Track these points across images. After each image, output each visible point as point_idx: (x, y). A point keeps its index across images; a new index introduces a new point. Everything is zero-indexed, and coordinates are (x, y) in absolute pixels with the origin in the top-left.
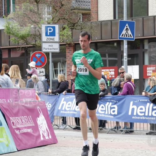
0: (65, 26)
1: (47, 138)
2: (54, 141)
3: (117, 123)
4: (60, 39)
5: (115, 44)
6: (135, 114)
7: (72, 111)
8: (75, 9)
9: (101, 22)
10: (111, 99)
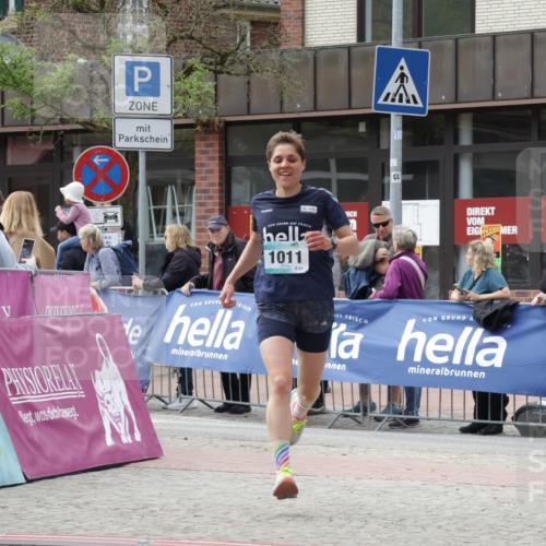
0: (194, 61)
1: (126, 439)
2: (149, 451)
4: (174, 104)
5: (362, 128)
6: (417, 358)
7: (212, 349)
8: (227, 6)
9: (316, 50)
10: (345, 313)
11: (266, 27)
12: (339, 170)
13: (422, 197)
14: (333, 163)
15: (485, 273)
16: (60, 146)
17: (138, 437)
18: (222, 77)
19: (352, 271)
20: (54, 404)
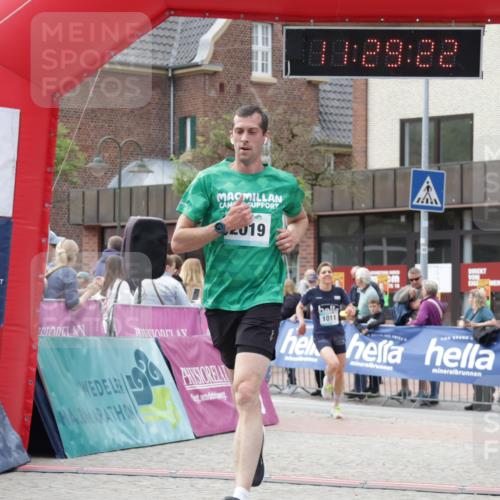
2: (271, 419)
3: (404, 383)
5: (403, 219)
6: (438, 363)
7: (308, 356)
8: (319, 144)
9: (375, 172)
10: (392, 334)
11: (343, 157)
12: (390, 243)
13: (439, 261)
14: (384, 241)
15: (480, 310)
17: (264, 411)
18: (316, 188)
19: (396, 305)
20: (212, 390)
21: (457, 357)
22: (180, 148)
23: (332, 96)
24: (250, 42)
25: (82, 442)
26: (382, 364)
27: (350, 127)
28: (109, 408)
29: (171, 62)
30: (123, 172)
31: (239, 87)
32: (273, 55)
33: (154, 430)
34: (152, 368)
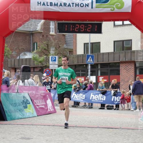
0: (61, 57)
1: (51, 110)
2: (55, 112)
3: (85, 103)
4: (58, 63)
5: (85, 66)
6: (93, 99)
8: (65, 49)
9: (78, 55)
10: (82, 92)
11: (71, 52)
12: (81, 72)
13: (93, 75)
14: (80, 71)
15: (102, 86)
16: (42, 69)
17: (53, 110)
19: (83, 85)
20: (41, 105)
21: (97, 97)
22: (34, 50)
23: (68, 38)
24: (49, 26)
25: (11, 117)
26: (80, 99)
27: (73, 45)
28: (17, 109)
29: (31, 30)
30: (20, 55)
31: (47, 36)
32: (55, 29)
33: (28, 114)
34: (27, 100)
